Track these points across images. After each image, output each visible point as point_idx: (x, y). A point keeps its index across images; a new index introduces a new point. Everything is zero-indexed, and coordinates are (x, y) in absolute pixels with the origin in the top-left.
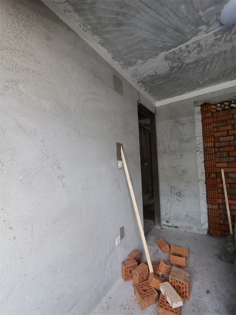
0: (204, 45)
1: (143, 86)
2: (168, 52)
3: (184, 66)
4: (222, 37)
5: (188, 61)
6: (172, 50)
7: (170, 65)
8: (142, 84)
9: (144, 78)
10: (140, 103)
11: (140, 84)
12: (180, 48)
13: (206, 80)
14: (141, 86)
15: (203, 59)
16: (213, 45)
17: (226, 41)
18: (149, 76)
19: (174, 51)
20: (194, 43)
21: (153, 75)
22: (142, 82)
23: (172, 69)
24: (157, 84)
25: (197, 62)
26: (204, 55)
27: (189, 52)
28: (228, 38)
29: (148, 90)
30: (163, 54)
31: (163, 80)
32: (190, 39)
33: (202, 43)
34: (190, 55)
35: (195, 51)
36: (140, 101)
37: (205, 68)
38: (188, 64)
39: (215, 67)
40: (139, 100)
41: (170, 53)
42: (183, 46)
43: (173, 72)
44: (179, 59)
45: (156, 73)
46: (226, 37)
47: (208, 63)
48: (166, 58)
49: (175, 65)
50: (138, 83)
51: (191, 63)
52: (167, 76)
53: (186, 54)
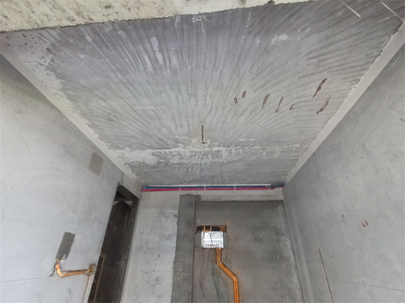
0: (184, 156)
1: (130, 168)
2: (155, 151)
3: (169, 164)
4: (196, 155)
5: (172, 161)
6: (158, 151)
7: (158, 160)
8: (128, 166)
9: (132, 163)
10: (122, 184)
11: (127, 166)
12: (165, 151)
13: (191, 179)
14: (128, 168)
15: (185, 164)
16: (190, 157)
17: (199, 158)
18: (137, 162)
19: (160, 152)
20: (175, 152)
21: (141, 163)
22: (129, 164)
23: (159, 163)
24: (145, 170)
25: (179, 164)
26: (185, 161)
27: (172, 156)
28: (200, 156)
29: (136, 173)
30: (150, 151)
31: (151, 169)
32: (172, 148)
33: (181, 153)
34: (174, 158)
35: (178, 157)
36: (122, 182)
37: (188, 170)
38: (172, 164)
39: (196, 172)
40: (120, 182)
41: (156, 152)
42: (167, 151)
43: (161, 166)
44: (164, 157)
45: (144, 162)
46: (199, 156)
47: (189, 167)
48: (153, 154)
49: (161, 161)
50: (125, 164)
51: (176, 164)
52: (154, 167)
53: (170, 157)
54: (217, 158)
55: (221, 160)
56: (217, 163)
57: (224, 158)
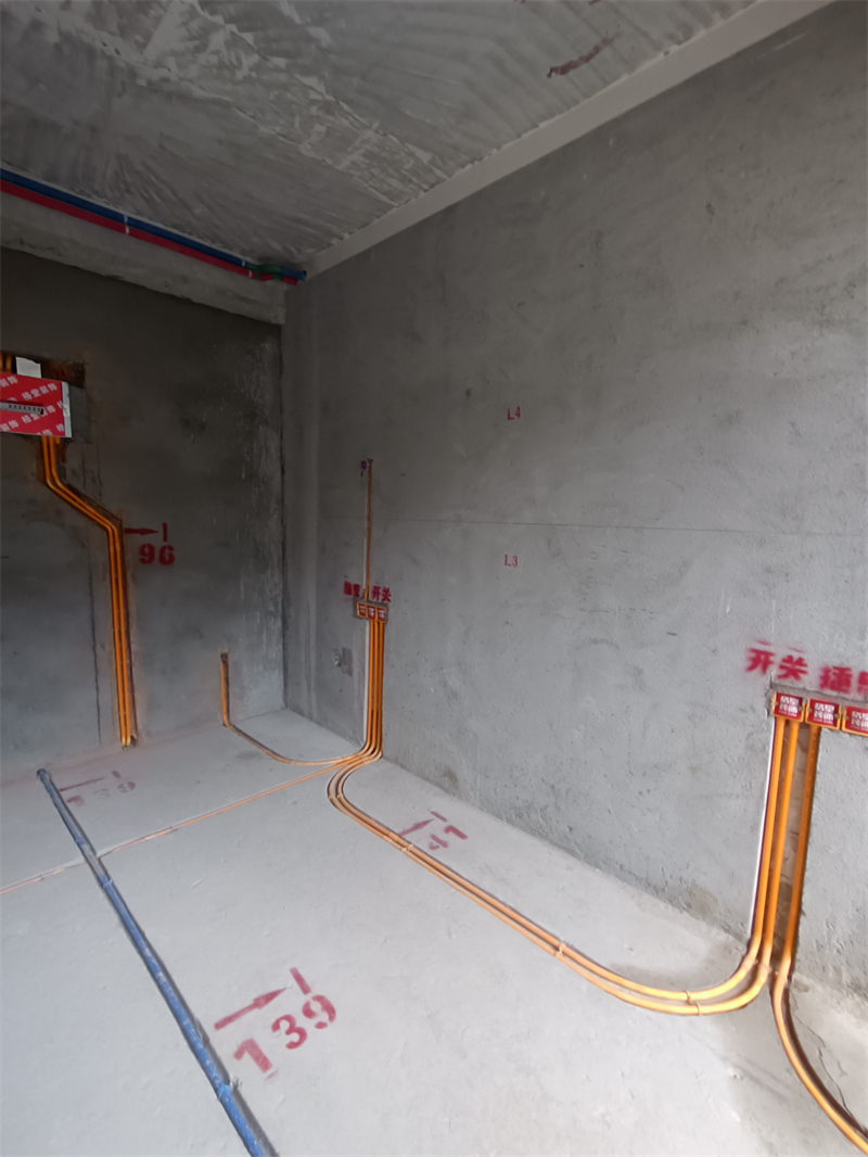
54: (123, 32)
55: (129, 55)
56: (102, 64)
57: (151, 52)
